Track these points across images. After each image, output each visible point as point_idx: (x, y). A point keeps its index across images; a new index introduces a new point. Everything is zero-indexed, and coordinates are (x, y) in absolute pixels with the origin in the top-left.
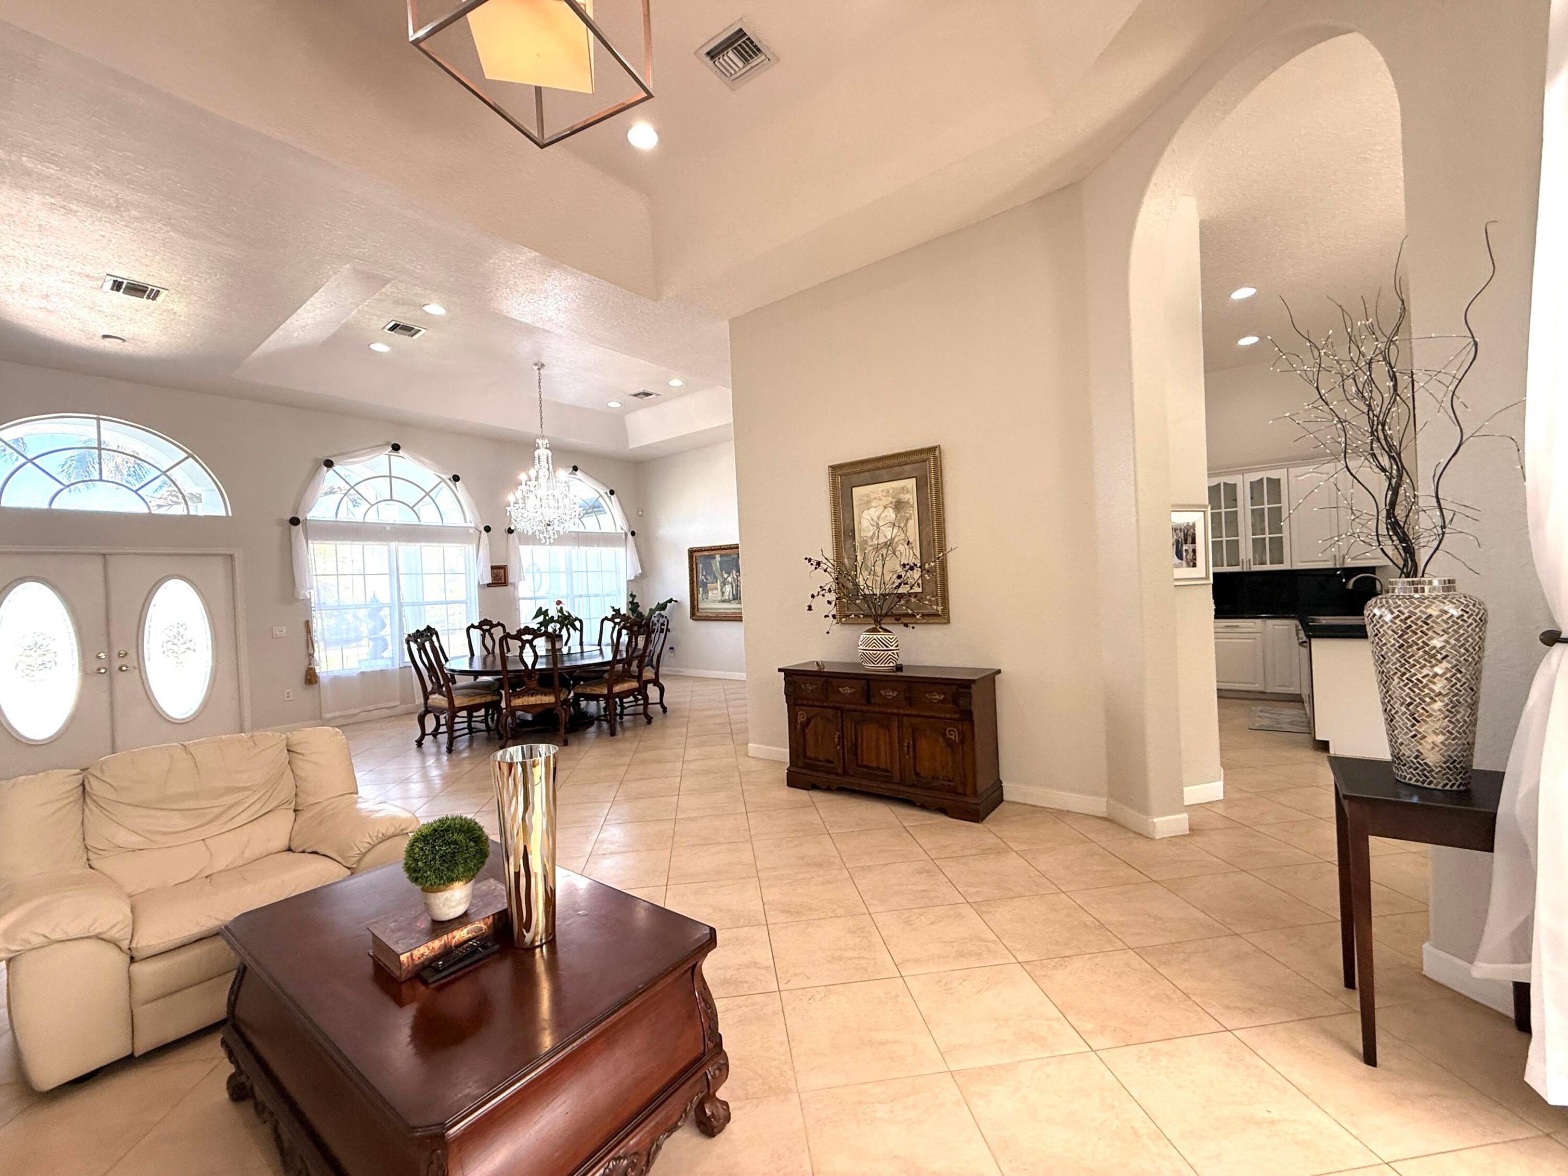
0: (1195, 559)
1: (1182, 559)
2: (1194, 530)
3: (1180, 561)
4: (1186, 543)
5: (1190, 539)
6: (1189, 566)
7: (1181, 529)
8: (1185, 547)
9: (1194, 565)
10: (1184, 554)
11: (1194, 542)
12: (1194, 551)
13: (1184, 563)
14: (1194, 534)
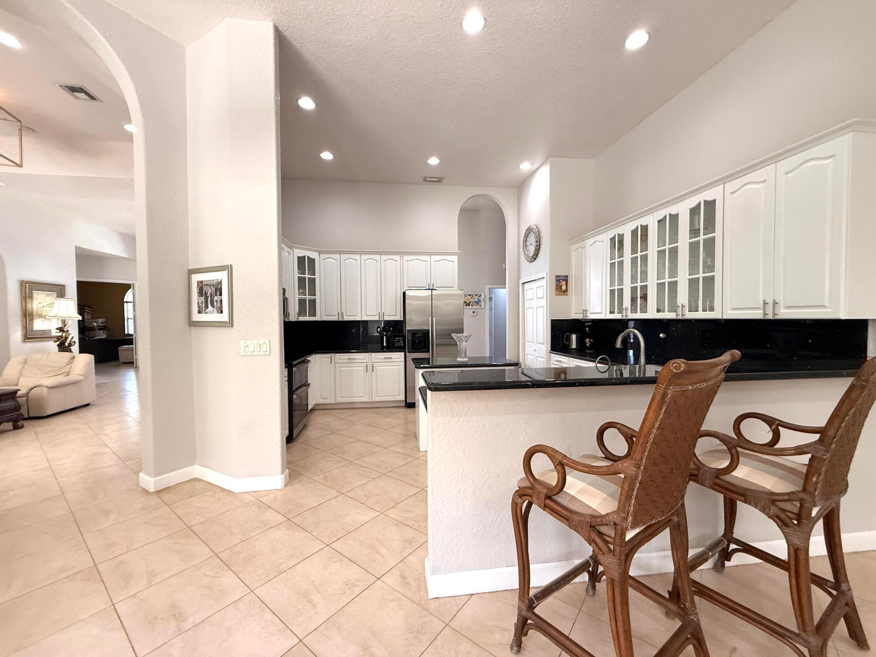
0: (222, 307)
1: (214, 308)
2: (221, 285)
3: (212, 308)
4: (216, 296)
5: (218, 293)
6: (218, 312)
7: (213, 285)
8: (216, 298)
9: (222, 312)
10: (215, 304)
11: (221, 295)
12: (221, 301)
13: (215, 311)
14: (221, 288)
